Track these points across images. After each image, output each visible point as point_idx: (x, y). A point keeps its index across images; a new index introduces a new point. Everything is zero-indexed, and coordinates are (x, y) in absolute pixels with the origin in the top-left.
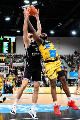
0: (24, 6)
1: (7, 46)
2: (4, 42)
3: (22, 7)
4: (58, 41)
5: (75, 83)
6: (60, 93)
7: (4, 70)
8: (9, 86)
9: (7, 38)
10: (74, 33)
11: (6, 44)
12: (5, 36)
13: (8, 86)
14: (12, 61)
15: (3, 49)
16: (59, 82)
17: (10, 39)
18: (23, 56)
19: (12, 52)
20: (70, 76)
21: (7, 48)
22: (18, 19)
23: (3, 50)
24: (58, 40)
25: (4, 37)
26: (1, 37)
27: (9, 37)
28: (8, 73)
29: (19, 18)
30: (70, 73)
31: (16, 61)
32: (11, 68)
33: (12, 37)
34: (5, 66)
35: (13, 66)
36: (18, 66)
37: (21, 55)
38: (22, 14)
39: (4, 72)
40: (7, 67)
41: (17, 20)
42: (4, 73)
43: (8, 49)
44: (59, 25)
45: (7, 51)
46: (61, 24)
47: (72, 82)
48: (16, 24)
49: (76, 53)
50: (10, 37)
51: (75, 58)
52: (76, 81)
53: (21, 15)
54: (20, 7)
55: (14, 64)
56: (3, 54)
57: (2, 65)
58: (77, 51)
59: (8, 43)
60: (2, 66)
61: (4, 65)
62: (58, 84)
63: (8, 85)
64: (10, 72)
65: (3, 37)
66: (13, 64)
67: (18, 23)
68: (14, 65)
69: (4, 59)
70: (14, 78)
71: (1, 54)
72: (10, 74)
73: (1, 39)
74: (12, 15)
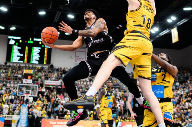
1: (38, 54)
2: (34, 48)
7: (30, 91)
8: (36, 116)
9: (39, 42)
11: (36, 50)
13: (34, 117)
14: (43, 77)
18: (62, 70)
19: (45, 63)
21: (38, 56)
22: (57, 14)
23: (31, 60)
25: (35, 39)
26: (31, 39)
28: (36, 96)
29: (59, 13)
31: (50, 77)
32: (42, 88)
34: (32, 85)
35: (45, 85)
36: (52, 85)
37: (60, 68)
38: (64, 8)
39: (30, 93)
40: (36, 87)
41: (56, 16)
42: (30, 95)
43: (39, 58)
44: (118, 28)
45: (37, 61)
46: (121, 26)
48: (54, 21)
53: (62, 8)
55: (46, 82)
56: (31, 66)
57: (27, 82)
59: (39, 50)
60: (27, 84)
61: (31, 82)
63: (34, 114)
64: (40, 95)
65: (32, 40)
66: (46, 81)
67: (57, 20)
68: (47, 84)
69: (32, 73)
70: (45, 103)
71: (27, 65)
72: (39, 97)
73: (29, 42)
74: (50, 7)
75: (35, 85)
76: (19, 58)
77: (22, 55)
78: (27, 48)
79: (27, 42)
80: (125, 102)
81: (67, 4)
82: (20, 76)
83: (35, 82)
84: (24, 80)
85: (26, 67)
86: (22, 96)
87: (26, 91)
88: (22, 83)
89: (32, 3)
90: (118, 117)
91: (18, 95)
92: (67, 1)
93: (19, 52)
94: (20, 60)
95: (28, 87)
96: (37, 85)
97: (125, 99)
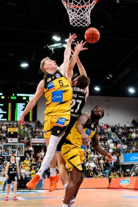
0: (52, 46)
1: (22, 110)
2: (18, 104)
3: (49, 47)
4: (106, 103)
5: (132, 171)
6: (107, 187)
7: (16, 150)
8: (24, 177)
9: (23, 97)
10: (132, 90)
12: (19, 93)
14: (29, 136)
15: (16, 114)
16: (107, 169)
17: (28, 98)
19: (31, 119)
20: (125, 161)
23: (16, 117)
24: (107, 101)
25: (18, 95)
26: (13, 95)
27: (26, 95)
28: (23, 155)
30: (124, 155)
31: (36, 135)
33: (31, 95)
34: (18, 144)
35: (32, 143)
36: (40, 143)
39: (16, 153)
40: (22, 145)
42: (16, 155)
44: (108, 78)
46: (111, 76)
47: (128, 170)
48: (38, 74)
49: (134, 122)
50: (29, 95)
51: (132, 130)
52: (134, 169)
54: (45, 47)
55: (33, 141)
56: (15, 123)
57: (12, 141)
58: (136, 120)
59: (24, 106)
60: (13, 143)
61: (17, 141)
62: (106, 173)
63: (22, 175)
64: (27, 154)
65: (16, 95)
66: (32, 139)
68: (34, 142)
69: (17, 131)
70: (33, 162)
71: (11, 123)
72: (26, 156)
73: (12, 98)
74: (32, 58)
75: (21, 144)
76: (3, 115)
77: (5, 112)
78: (10, 105)
79: (10, 97)
80: (118, 157)
81: (51, 54)
82: (4, 135)
83: (21, 140)
84: (9, 140)
85: (10, 125)
86: (7, 157)
87: (12, 151)
88: (7, 142)
89: (12, 54)
90: (112, 173)
91: (3, 155)
92: (52, 51)
93: (2, 110)
94: (3, 118)
95: (13, 147)
96: (24, 144)
97: (118, 154)
